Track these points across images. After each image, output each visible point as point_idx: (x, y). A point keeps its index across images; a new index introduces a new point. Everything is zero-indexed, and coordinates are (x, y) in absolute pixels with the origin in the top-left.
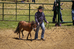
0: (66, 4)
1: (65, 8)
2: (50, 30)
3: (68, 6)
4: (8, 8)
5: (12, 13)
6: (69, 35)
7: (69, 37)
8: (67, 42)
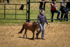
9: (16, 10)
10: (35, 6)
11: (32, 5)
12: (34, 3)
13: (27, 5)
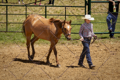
0: (101, 6)
1: (98, 11)
2: (76, 46)
3: (104, 9)
4: (15, 13)
5: (20, 20)
6: (104, 51)
7: (105, 55)
8: (101, 63)
9: (66, 15)
11: (95, 7)
12: (99, 4)
13: (85, 7)
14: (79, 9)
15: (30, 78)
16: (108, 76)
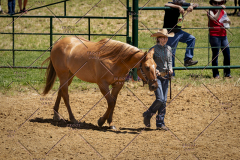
0: (154, 17)
1: (150, 27)
9: (89, 35)
10: (153, 23)
11: (144, 19)
13: (127, 18)
14: (113, 22)
15: (24, 156)
16: (174, 152)
